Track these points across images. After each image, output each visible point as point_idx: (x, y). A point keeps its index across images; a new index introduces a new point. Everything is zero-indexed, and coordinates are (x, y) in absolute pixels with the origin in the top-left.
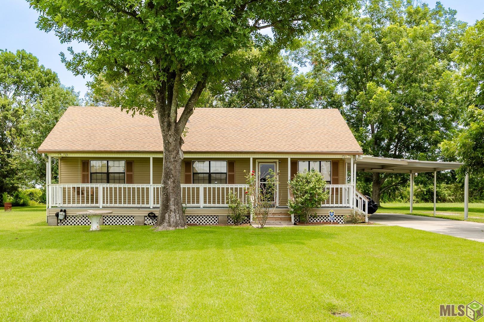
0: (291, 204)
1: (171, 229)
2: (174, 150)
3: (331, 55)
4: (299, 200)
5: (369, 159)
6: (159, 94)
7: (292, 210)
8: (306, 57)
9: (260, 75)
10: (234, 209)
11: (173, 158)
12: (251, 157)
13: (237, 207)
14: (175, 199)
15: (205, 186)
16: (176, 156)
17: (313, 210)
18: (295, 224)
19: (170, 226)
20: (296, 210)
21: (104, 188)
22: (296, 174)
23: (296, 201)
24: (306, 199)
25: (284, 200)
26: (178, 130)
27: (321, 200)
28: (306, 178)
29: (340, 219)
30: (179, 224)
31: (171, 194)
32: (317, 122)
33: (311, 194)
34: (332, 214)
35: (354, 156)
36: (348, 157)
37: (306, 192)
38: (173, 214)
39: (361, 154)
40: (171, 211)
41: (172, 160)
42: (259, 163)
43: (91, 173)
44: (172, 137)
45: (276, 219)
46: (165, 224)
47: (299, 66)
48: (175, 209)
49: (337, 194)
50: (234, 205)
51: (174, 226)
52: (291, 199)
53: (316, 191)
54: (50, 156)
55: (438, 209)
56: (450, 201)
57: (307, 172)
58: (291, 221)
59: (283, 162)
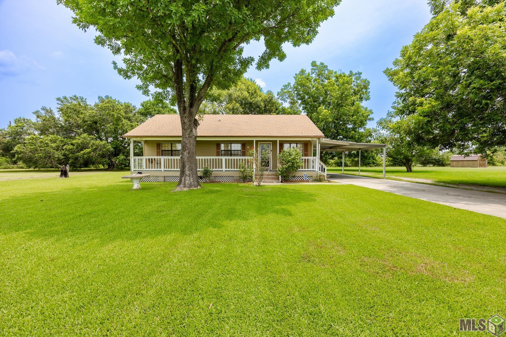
0: (279, 169)
1: (185, 189)
2: (188, 128)
3: (299, 97)
4: (285, 166)
5: (328, 141)
6: (176, 85)
7: (280, 173)
8: (287, 98)
9: (265, 107)
10: (243, 172)
11: (188, 135)
12: (255, 139)
13: (245, 171)
14: (190, 166)
15: (226, 158)
16: (190, 133)
17: (293, 173)
18: (282, 182)
19: (185, 187)
20: (282, 173)
21: (164, 159)
22: (282, 150)
23: (282, 167)
24: (289, 166)
25: (275, 166)
26: (192, 113)
27: (299, 167)
28: (289, 152)
29: (310, 179)
30: (192, 185)
31: (186, 162)
32: (294, 121)
33: (292, 162)
34: (305, 175)
35: (319, 139)
36: (315, 139)
37: (289, 162)
38: (187, 178)
39: (323, 137)
40: (186, 175)
41: (187, 136)
42: (260, 144)
43: (162, 151)
44: (187, 118)
45: (270, 178)
46: (182, 185)
47: (283, 102)
48: (189, 174)
49: (308, 162)
50: (242, 170)
51: (188, 187)
52: (279, 166)
53: (296, 161)
54: (132, 140)
55: (362, 171)
56: (350, 166)
57: (289, 149)
58: (279, 180)
59: (274, 143)
